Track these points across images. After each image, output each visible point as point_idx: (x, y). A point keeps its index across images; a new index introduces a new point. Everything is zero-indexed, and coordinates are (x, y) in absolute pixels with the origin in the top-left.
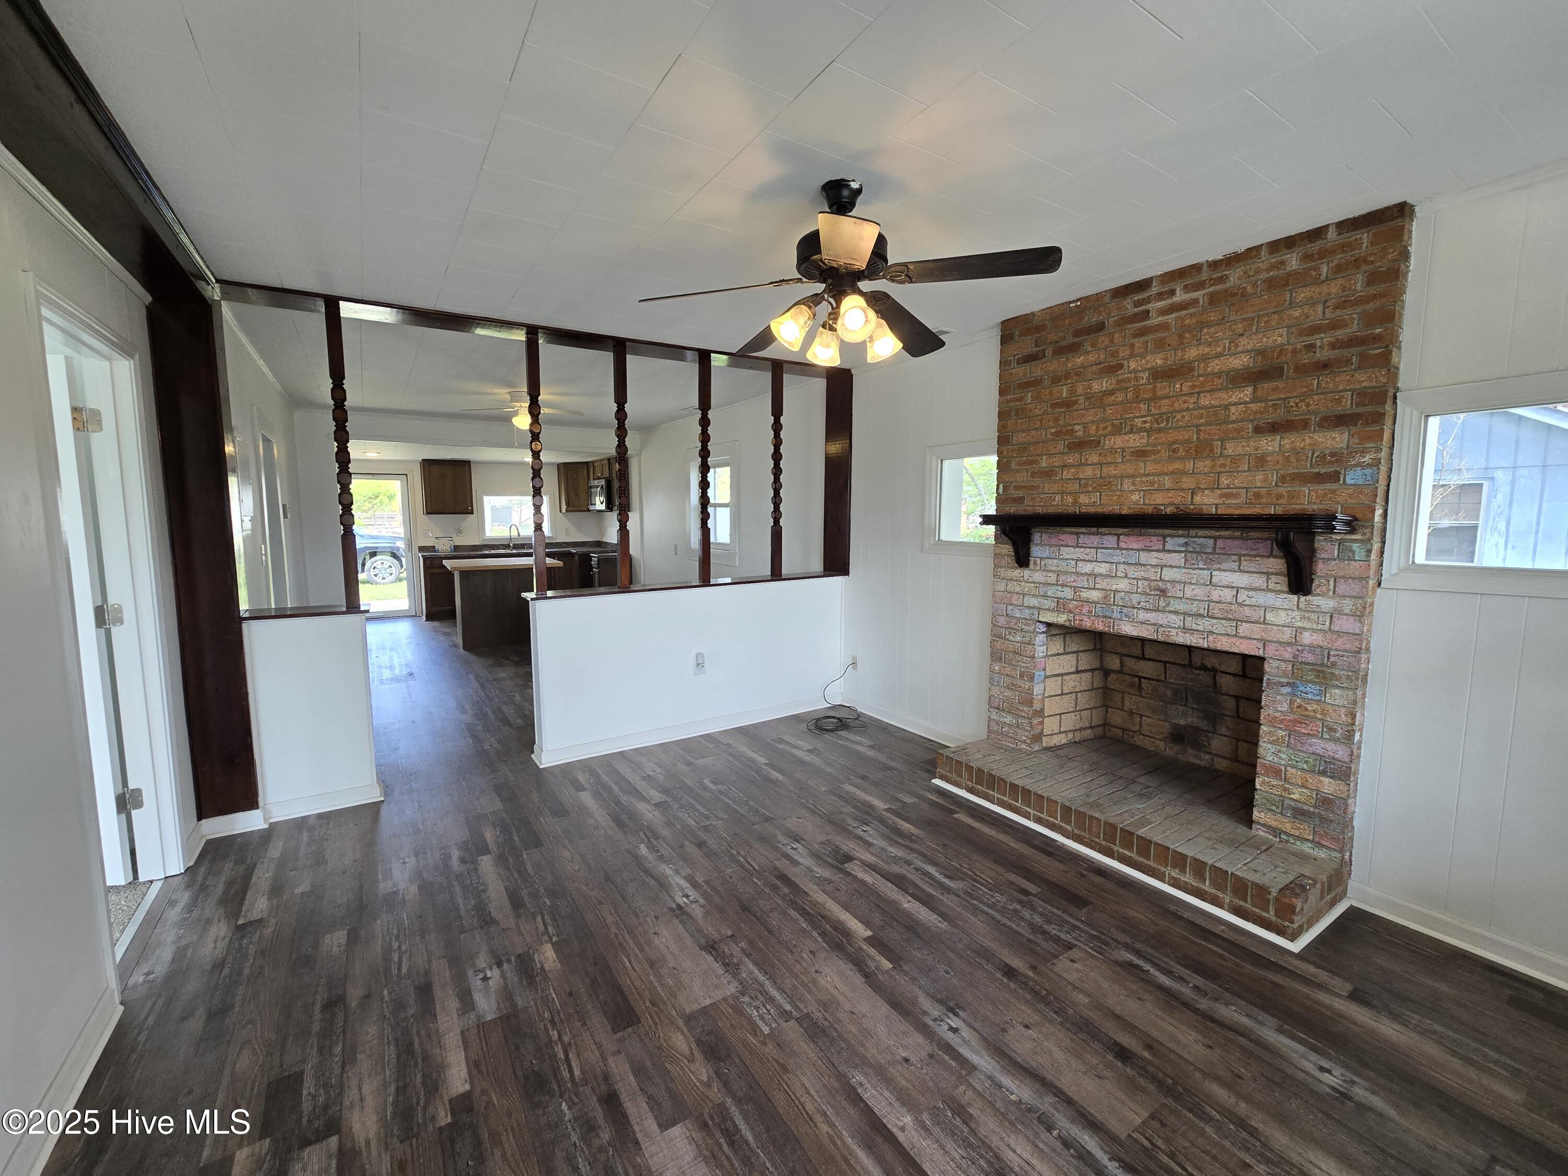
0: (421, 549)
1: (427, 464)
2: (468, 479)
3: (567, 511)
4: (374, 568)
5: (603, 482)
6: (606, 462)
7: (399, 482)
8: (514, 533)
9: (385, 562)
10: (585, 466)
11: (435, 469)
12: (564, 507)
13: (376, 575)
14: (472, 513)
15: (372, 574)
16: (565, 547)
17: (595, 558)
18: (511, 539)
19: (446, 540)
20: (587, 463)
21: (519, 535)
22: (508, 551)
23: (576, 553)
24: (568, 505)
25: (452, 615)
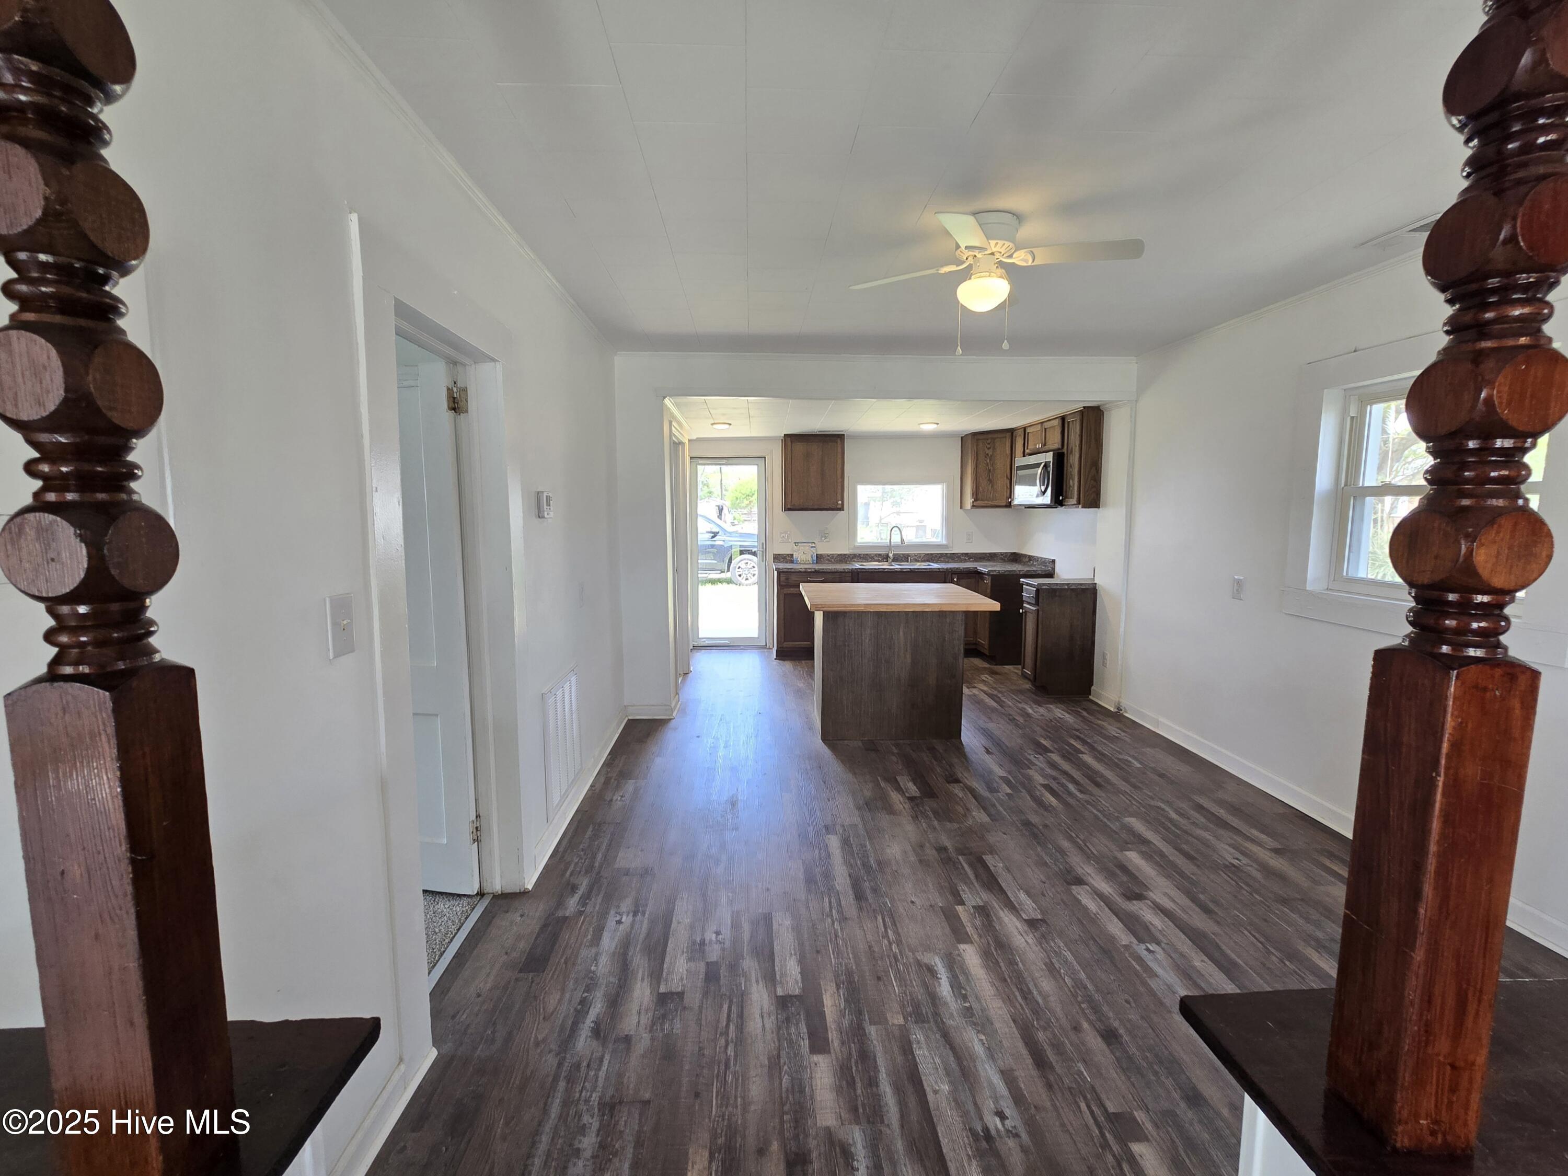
0: (777, 558)
1: (791, 440)
2: (839, 462)
3: (973, 506)
4: (739, 568)
5: (1049, 457)
6: (1056, 423)
7: (755, 468)
8: (896, 539)
9: (749, 562)
10: (1008, 435)
11: (799, 447)
12: (969, 501)
13: (740, 576)
14: (842, 509)
15: (737, 574)
16: (965, 561)
17: (1029, 587)
18: (890, 547)
19: (806, 548)
20: (1011, 431)
21: (902, 540)
22: (885, 566)
23: (988, 574)
24: (976, 496)
25: (809, 654)
